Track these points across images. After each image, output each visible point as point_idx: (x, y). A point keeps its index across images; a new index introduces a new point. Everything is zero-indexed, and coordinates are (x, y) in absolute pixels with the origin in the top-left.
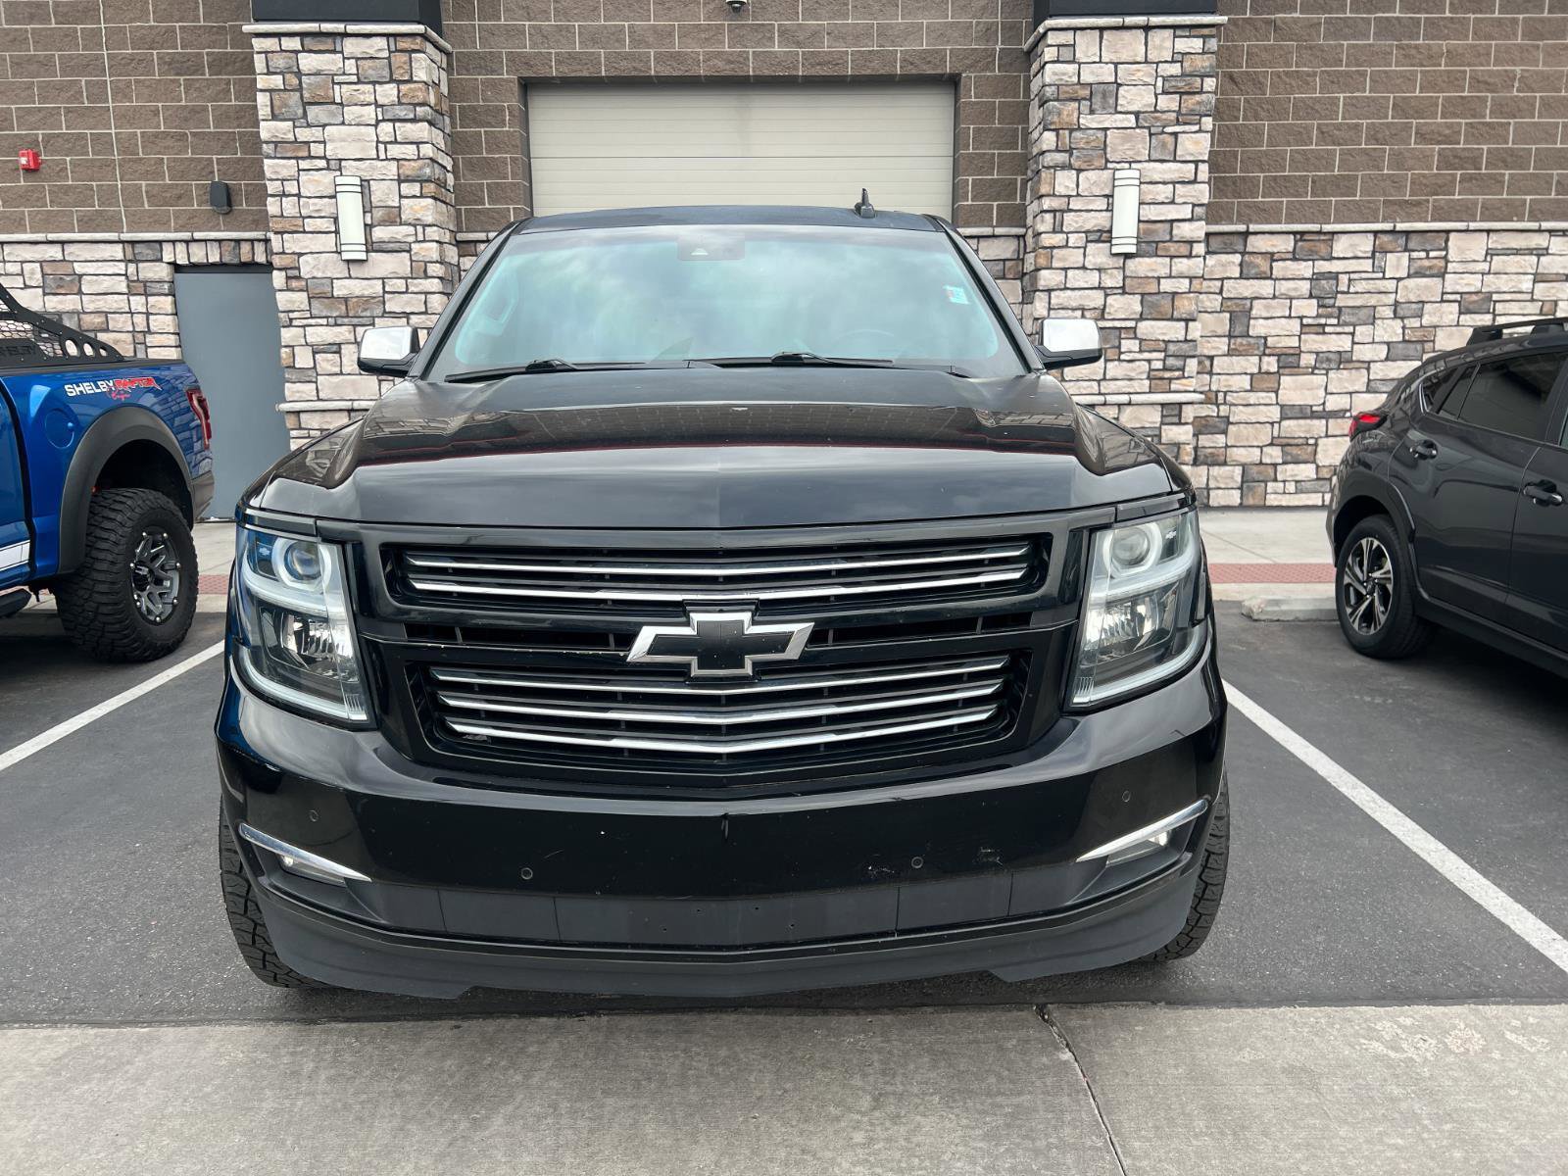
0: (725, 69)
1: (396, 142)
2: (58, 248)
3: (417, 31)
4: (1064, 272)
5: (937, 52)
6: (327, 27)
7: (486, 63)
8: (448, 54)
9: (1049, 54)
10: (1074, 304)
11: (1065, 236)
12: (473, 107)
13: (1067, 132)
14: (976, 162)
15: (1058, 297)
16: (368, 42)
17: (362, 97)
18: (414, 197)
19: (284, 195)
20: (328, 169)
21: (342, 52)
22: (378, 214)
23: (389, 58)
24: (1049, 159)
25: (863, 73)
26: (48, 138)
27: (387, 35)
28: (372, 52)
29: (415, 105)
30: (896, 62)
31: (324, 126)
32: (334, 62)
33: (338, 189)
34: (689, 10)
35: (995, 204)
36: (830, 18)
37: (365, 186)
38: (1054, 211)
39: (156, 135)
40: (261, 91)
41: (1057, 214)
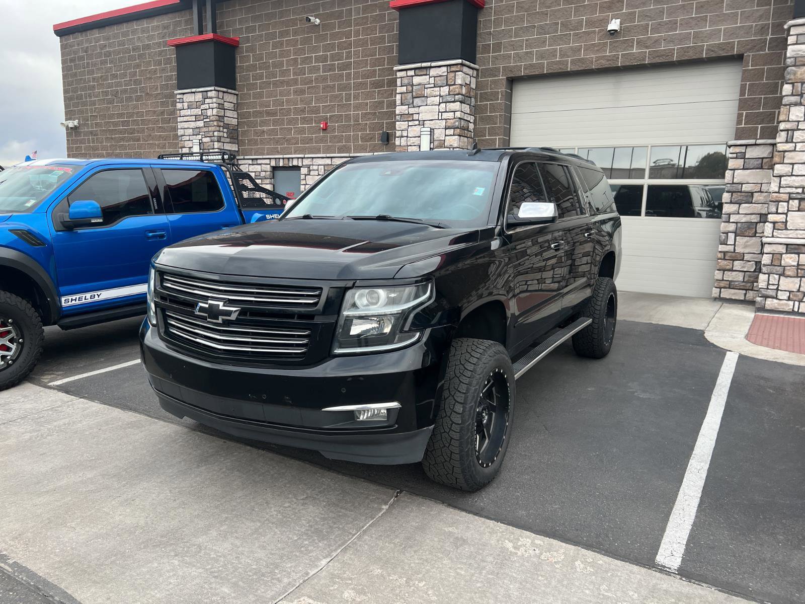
0: (605, 64)
1: (446, 112)
2: (330, 160)
3: (459, 63)
4: (791, 166)
5: (729, 43)
6: (424, 65)
7: (493, 72)
8: (477, 70)
9: (791, 40)
10: (797, 185)
11: (794, 145)
12: (486, 92)
13: (800, 84)
14: (749, 103)
15: (786, 180)
16: (439, 69)
17: (435, 93)
18: (451, 135)
19: (402, 137)
20: (419, 125)
21: (429, 75)
22: (436, 143)
23: (447, 76)
24: (786, 100)
25: (683, 59)
26: (331, 116)
27: (447, 66)
28: (440, 74)
29: (455, 95)
30: (703, 51)
31: (419, 107)
32: (426, 79)
33: (422, 133)
34: (590, 37)
35: (760, 126)
36: (666, 32)
37: (432, 131)
38: (787, 130)
39: (366, 114)
40: (398, 94)
41: (790, 132)
